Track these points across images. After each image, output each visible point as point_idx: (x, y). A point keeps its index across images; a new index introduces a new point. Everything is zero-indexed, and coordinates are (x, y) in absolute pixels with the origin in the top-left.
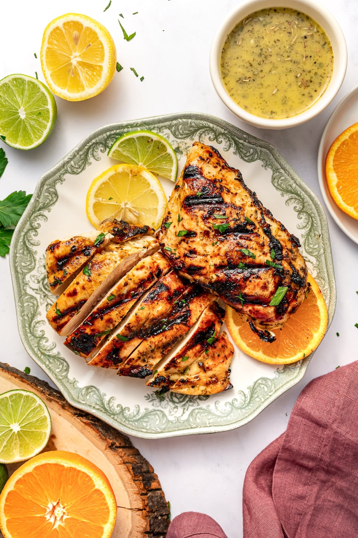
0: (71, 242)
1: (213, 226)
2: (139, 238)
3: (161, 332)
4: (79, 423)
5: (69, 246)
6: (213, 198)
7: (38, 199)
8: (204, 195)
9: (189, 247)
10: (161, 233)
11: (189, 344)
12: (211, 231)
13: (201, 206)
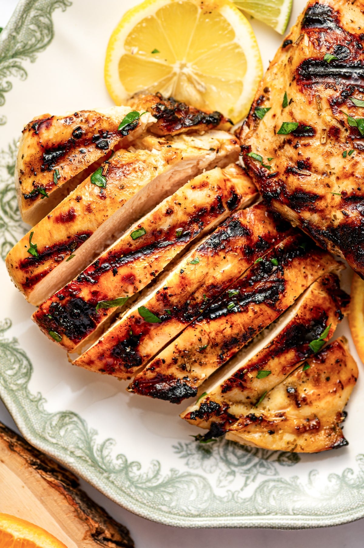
0: (75, 119)
1: (348, 120)
2: (203, 132)
3: (224, 315)
4: (38, 481)
5: (69, 126)
6: (354, 67)
7: (14, 34)
8: (337, 60)
9: (299, 154)
10: (245, 127)
11: (274, 346)
12: (343, 130)
13: (331, 80)
